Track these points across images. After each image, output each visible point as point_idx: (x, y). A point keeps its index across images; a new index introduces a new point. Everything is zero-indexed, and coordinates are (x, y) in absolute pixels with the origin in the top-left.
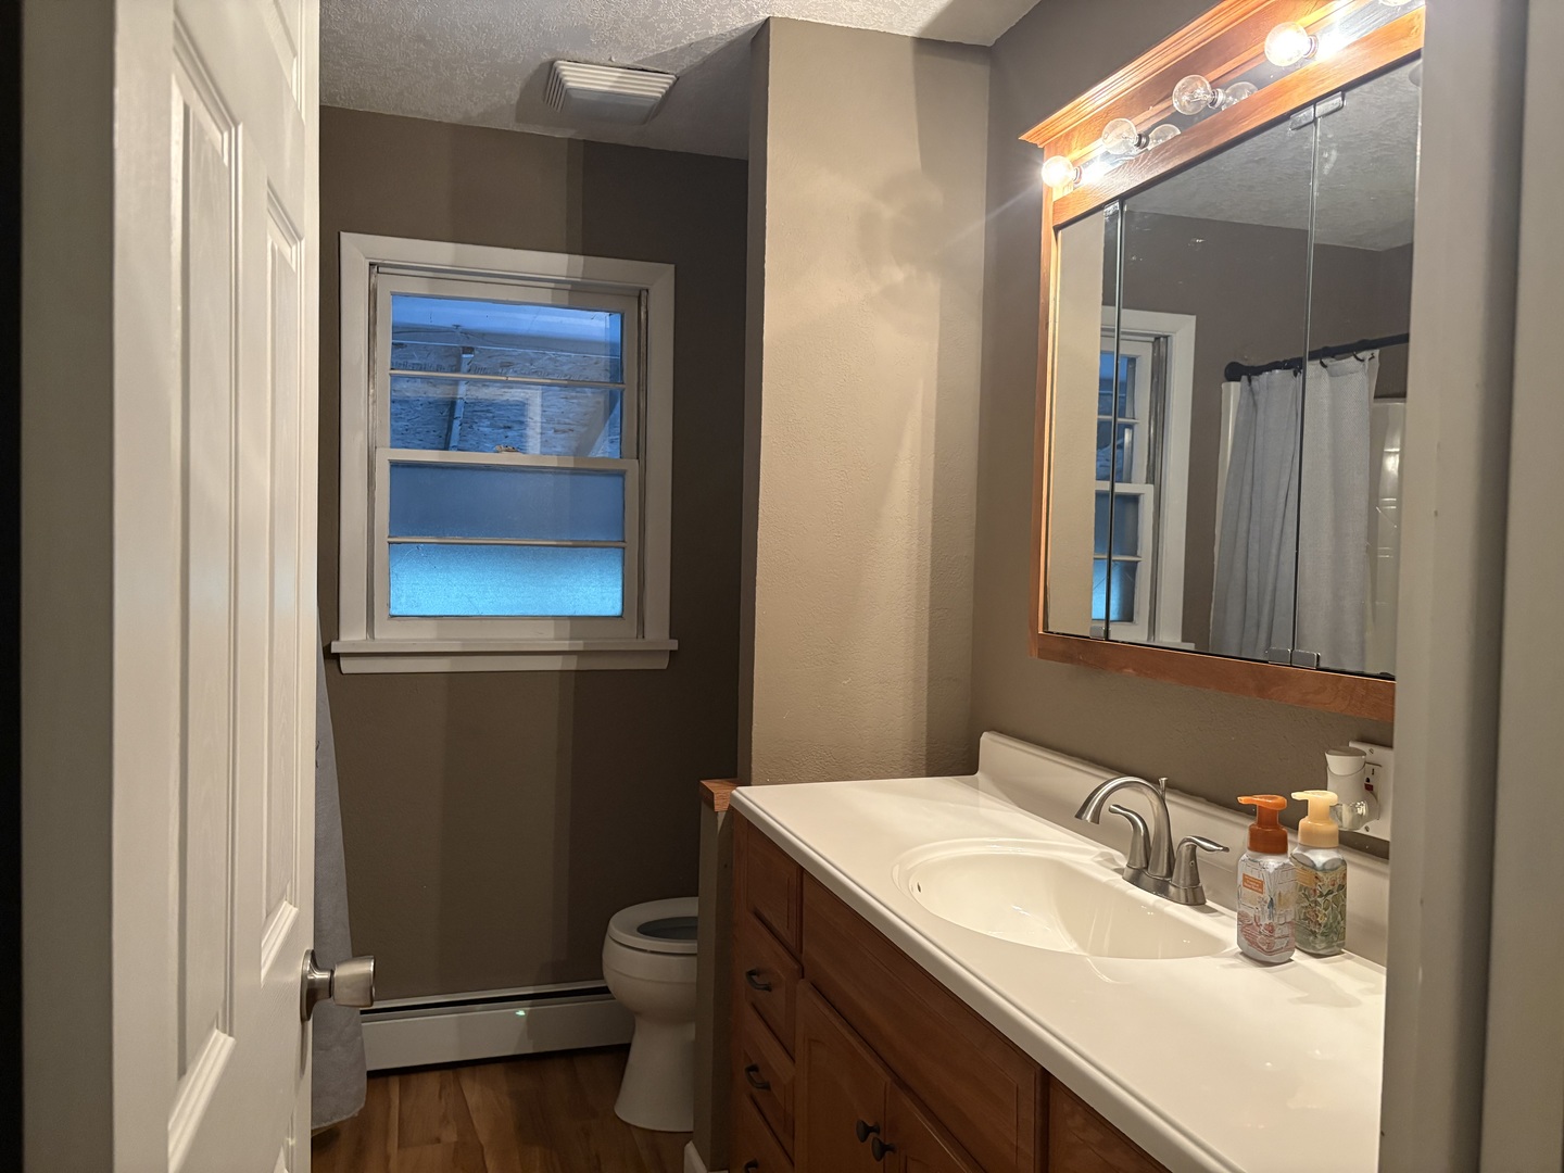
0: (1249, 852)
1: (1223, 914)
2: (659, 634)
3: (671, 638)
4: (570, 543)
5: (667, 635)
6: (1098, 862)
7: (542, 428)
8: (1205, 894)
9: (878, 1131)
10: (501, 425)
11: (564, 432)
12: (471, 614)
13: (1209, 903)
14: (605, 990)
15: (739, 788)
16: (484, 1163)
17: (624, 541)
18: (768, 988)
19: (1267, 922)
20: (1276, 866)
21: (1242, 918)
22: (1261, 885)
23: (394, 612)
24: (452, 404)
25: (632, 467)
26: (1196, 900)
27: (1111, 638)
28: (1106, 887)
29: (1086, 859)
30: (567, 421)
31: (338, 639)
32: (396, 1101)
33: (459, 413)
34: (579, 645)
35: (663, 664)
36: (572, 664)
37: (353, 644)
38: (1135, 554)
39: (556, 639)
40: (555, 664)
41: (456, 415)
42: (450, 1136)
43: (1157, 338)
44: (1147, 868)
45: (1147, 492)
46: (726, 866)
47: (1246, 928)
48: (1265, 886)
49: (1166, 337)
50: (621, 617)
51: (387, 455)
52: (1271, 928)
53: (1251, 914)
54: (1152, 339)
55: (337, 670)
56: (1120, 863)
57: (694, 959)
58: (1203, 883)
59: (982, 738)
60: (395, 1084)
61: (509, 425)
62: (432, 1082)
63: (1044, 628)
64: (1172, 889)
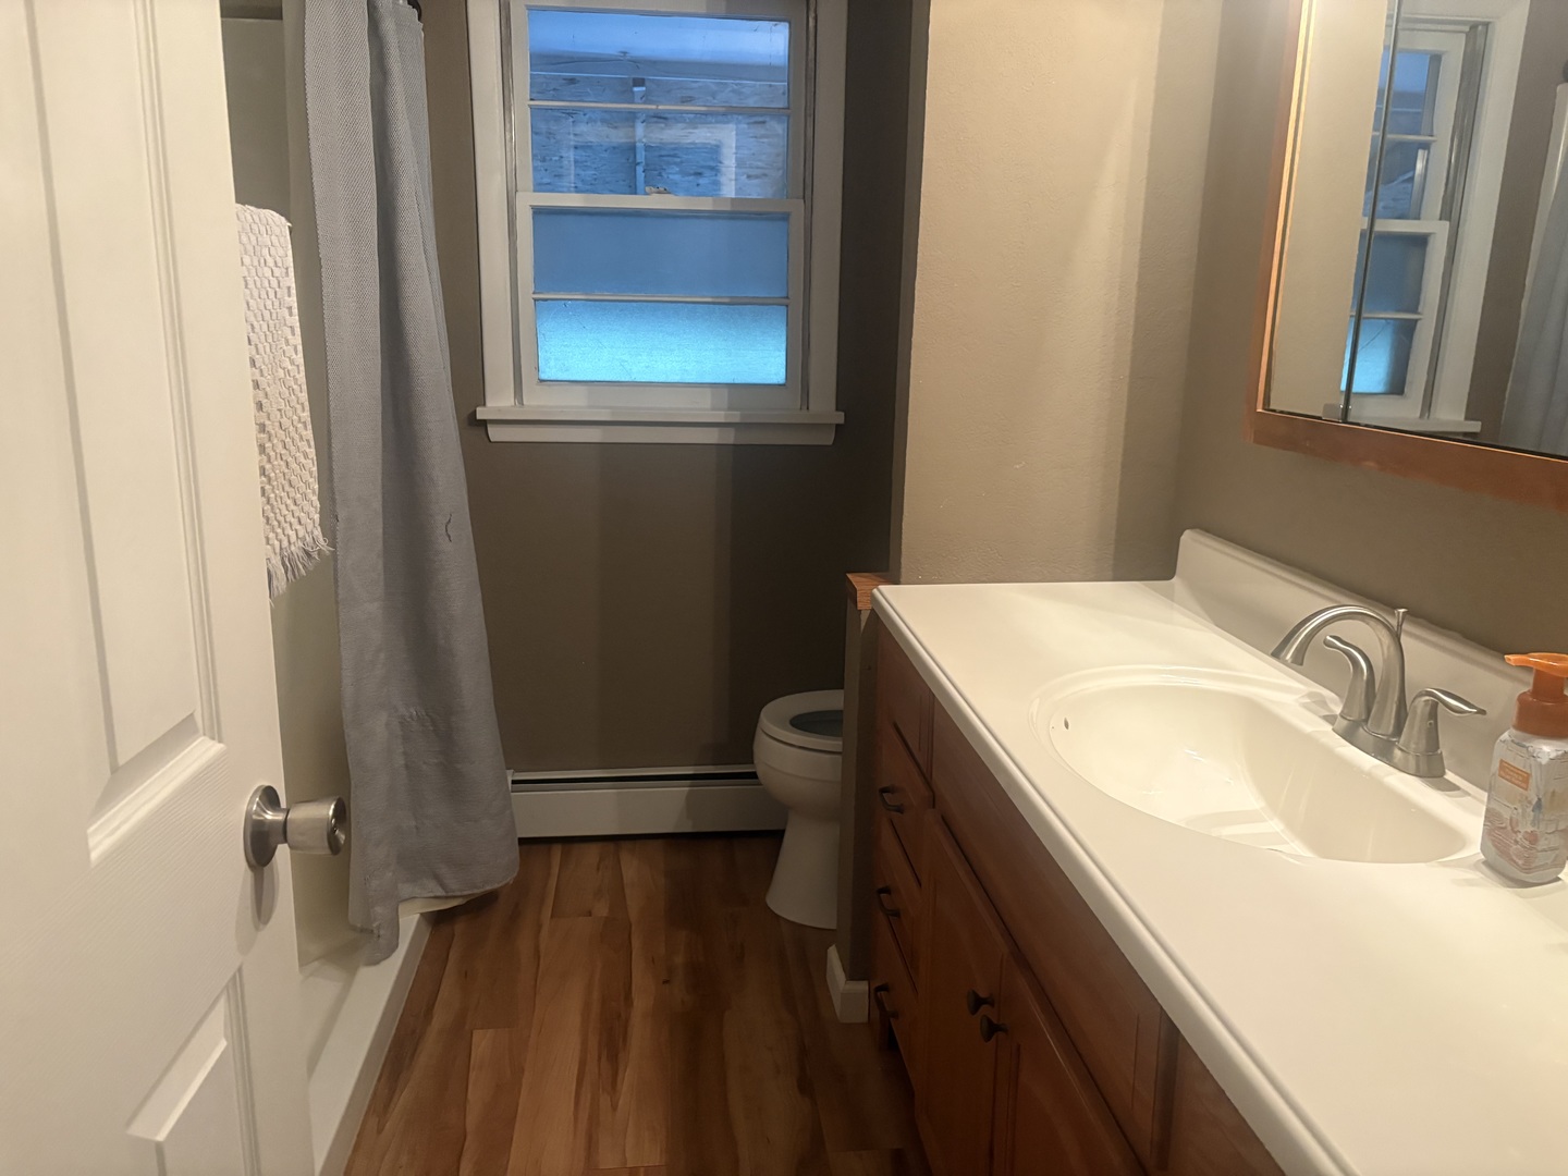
0: (1514, 731)
1: (1468, 794)
2: (824, 406)
3: (837, 409)
4: (726, 300)
5: (833, 406)
6: (1305, 706)
7: (736, 174)
8: (1445, 762)
9: (992, 1005)
10: (692, 172)
11: (757, 177)
12: (623, 379)
13: (1450, 776)
14: (754, 775)
15: (881, 587)
16: (630, 943)
17: (787, 298)
18: (900, 810)
19: (1530, 829)
20: (1553, 755)
21: (1491, 816)
22: (1525, 779)
23: (543, 376)
24: (632, 148)
25: (797, 208)
26: (1430, 769)
27: (1350, 420)
28: (1308, 739)
29: (1289, 699)
30: (760, 164)
31: (484, 405)
32: (555, 870)
33: (641, 156)
34: (736, 417)
35: (828, 439)
36: (729, 437)
37: (499, 410)
38: (1415, 311)
39: (713, 409)
40: (711, 437)
41: (638, 161)
42: (602, 910)
43: (1474, 26)
44: (1366, 721)
45: (1439, 231)
46: (870, 669)
47: (1495, 827)
48: (1532, 782)
49: (1487, 25)
50: (784, 385)
51: (528, 200)
52: (1533, 839)
53: (1506, 814)
54: (1467, 29)
55: (486, 439)
56: (1332, 706)
57: (839, 757)
58: (1444, 750)
59: (1183, 537)
60: (557, 850)
61: (699, 171)
62: (592, 853)
63: (1264, 404)
64: (1397, 753)
